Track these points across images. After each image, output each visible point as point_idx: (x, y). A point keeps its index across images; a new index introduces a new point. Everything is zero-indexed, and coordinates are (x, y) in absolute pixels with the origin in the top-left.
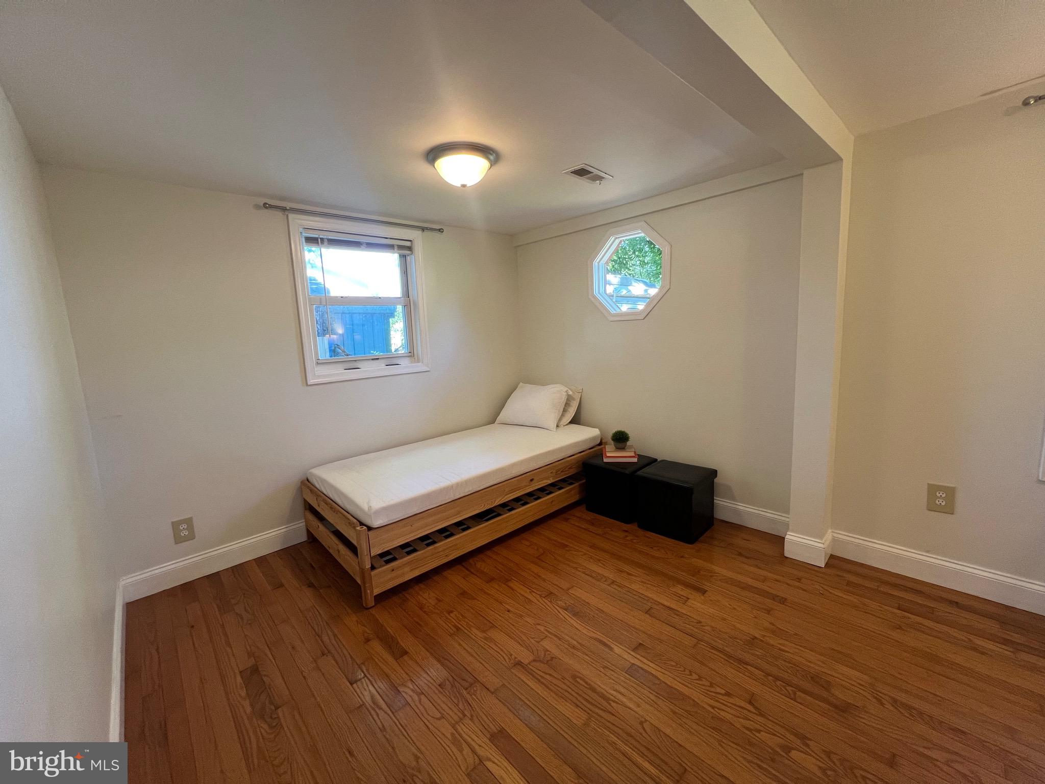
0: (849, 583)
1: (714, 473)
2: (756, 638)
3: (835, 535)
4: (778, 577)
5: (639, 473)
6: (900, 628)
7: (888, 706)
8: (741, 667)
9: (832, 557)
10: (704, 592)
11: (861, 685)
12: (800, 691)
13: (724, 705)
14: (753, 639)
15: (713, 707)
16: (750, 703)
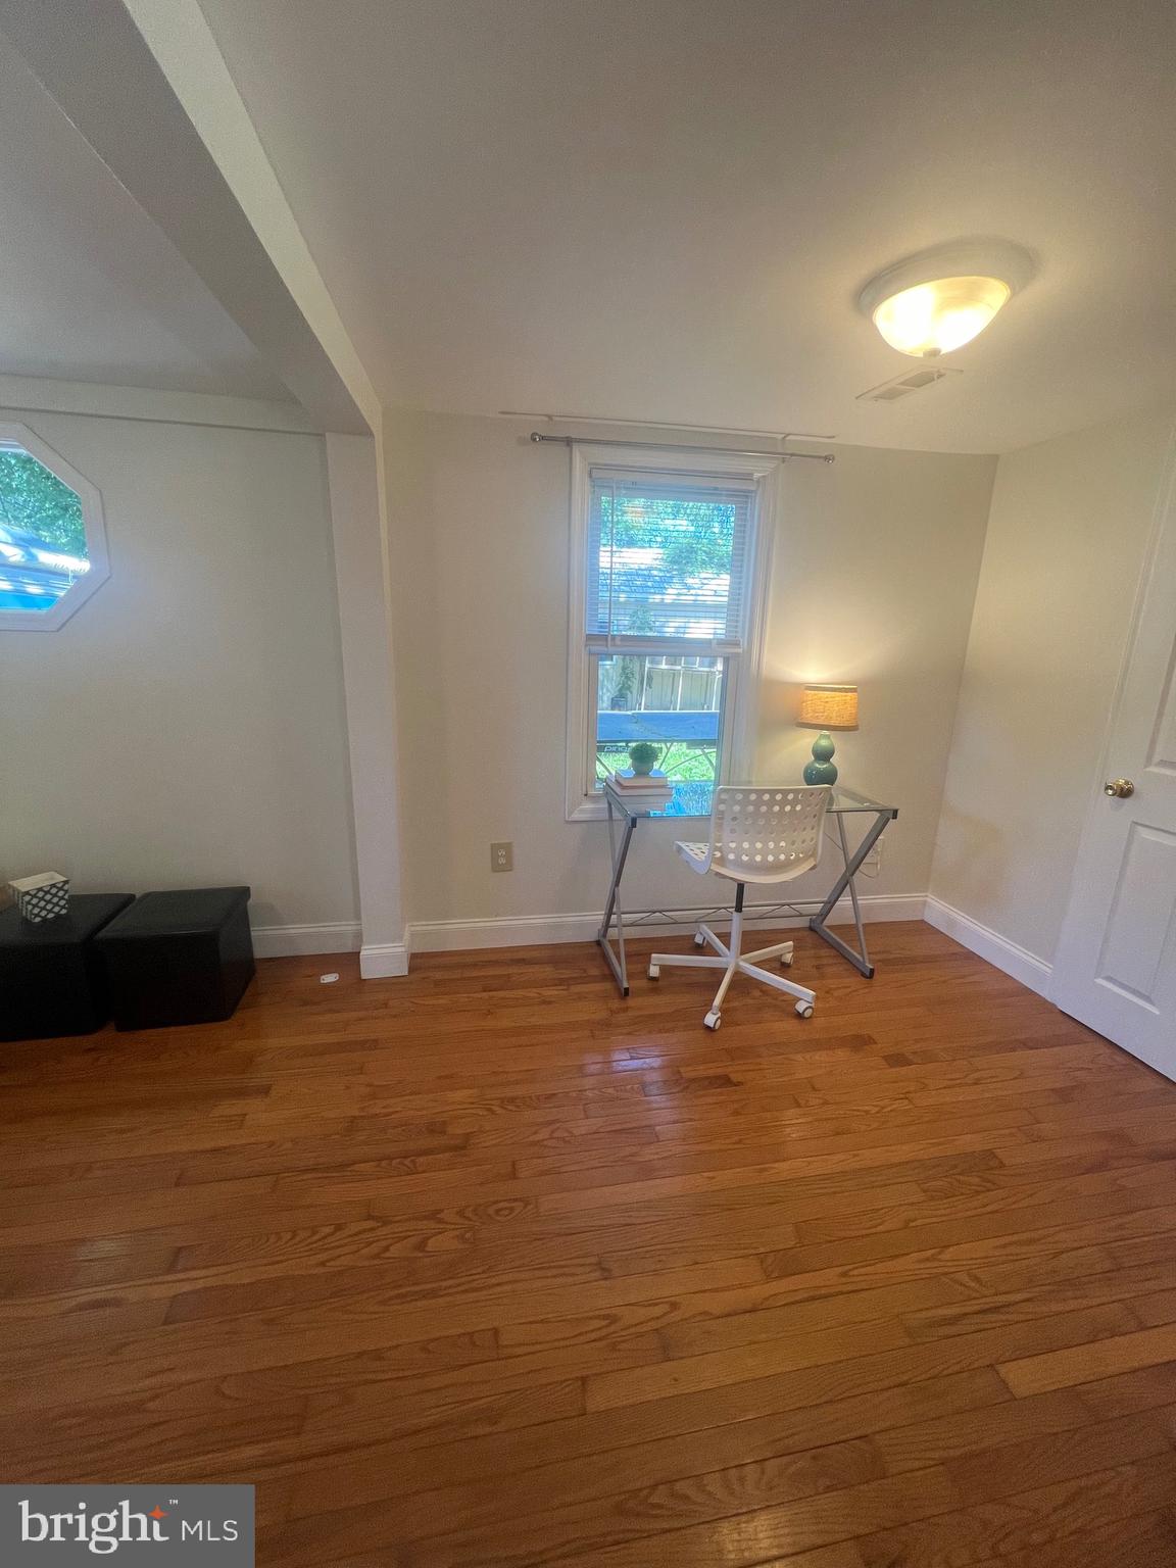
0: (437, 983)
1: (244, 893)
2: (355, 1117)
3: (413, 929)
4: (362, 1014)
5: (102, 934)
6: (489, 1013)
7: (498, 1110)
8: (345, 1174)
9: (414, 957)
10: (265, 1091)
11: (473, 1103)
12: (420, 1155)
13: (338, 1247)
14: (352, 1122)
15: (323, 1264)
16: (370, 1217)
